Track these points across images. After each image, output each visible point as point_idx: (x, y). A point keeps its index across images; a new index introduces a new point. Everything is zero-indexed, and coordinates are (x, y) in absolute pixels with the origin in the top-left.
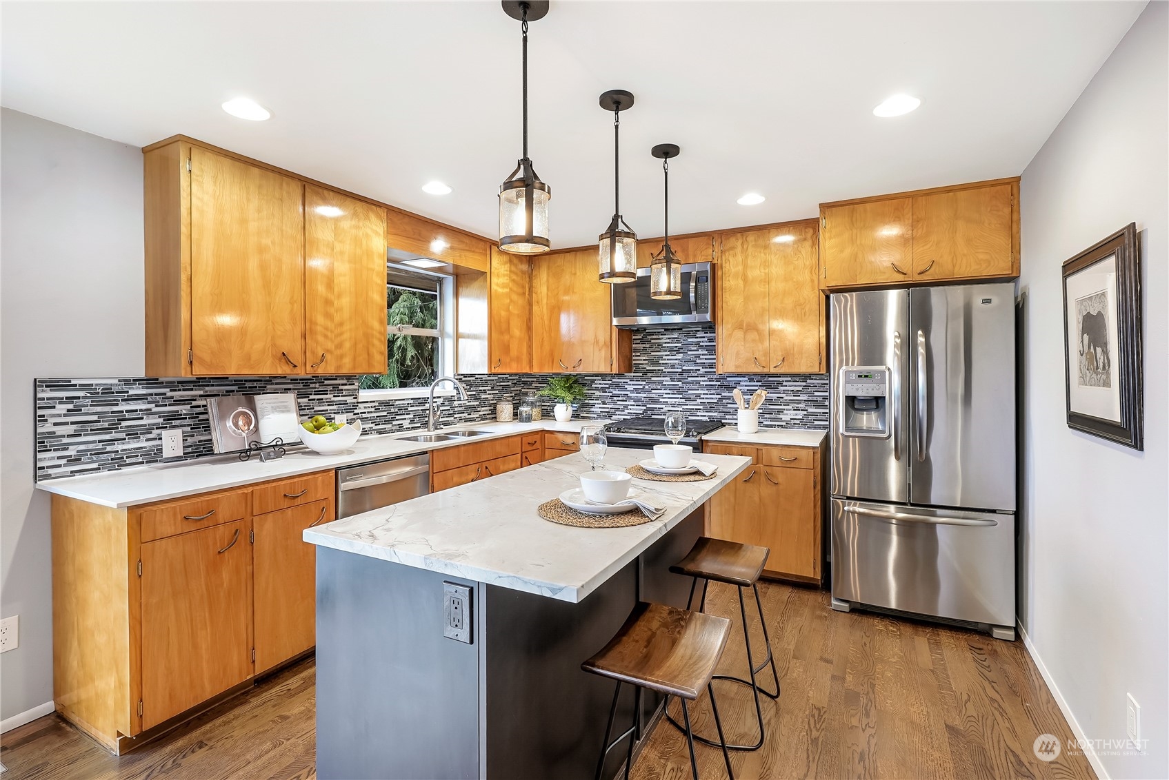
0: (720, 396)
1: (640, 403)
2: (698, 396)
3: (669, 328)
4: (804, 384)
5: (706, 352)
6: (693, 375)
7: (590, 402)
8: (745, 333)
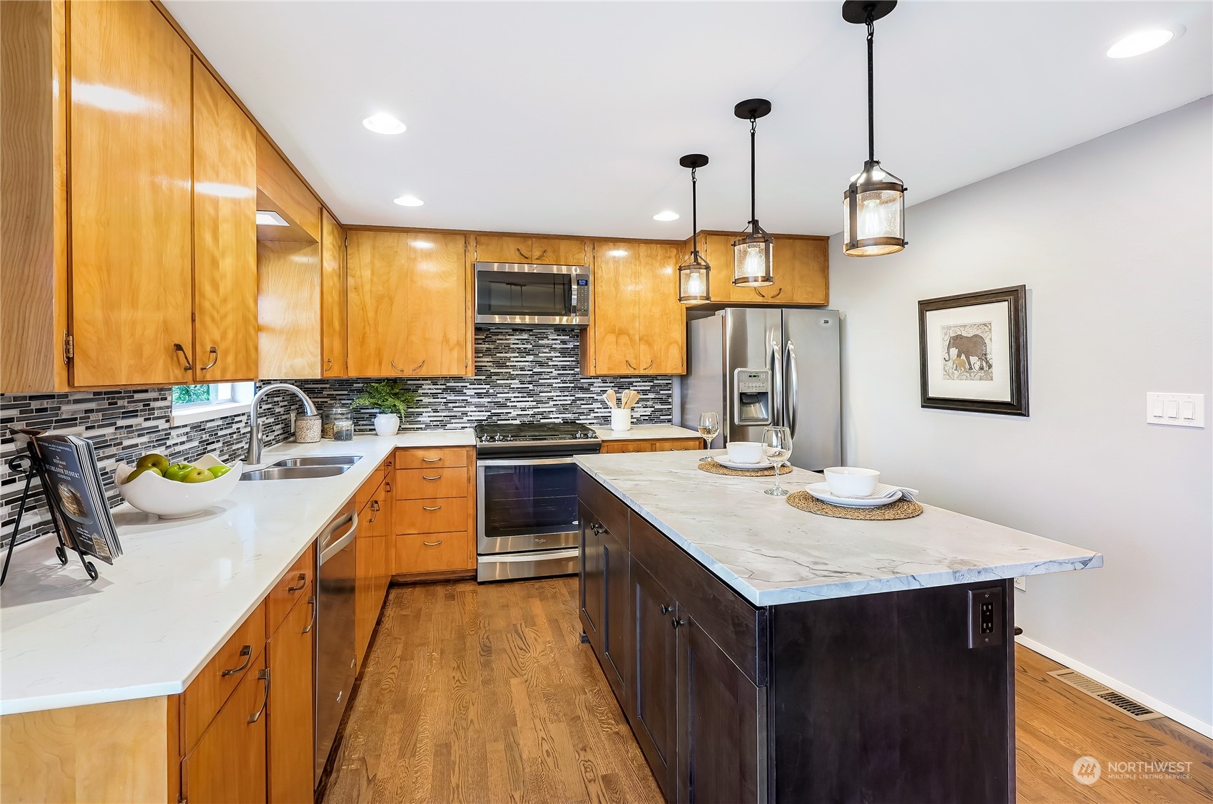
0: (573, 398)
1: (483, 409)
2: (551, 398)
3: (517, 329)
4: (652, 384)
5: (559, 355)
6: (545, 377)
7: (417, 410)
8: (618, 336)
